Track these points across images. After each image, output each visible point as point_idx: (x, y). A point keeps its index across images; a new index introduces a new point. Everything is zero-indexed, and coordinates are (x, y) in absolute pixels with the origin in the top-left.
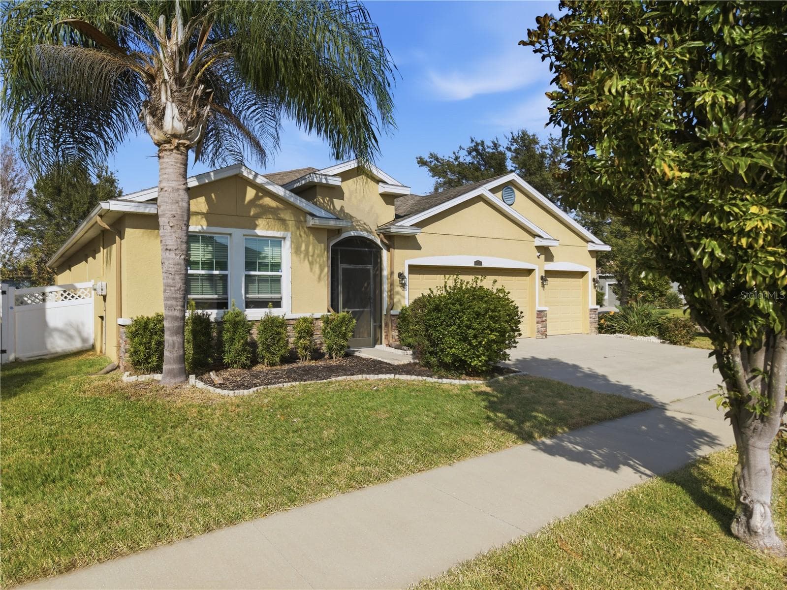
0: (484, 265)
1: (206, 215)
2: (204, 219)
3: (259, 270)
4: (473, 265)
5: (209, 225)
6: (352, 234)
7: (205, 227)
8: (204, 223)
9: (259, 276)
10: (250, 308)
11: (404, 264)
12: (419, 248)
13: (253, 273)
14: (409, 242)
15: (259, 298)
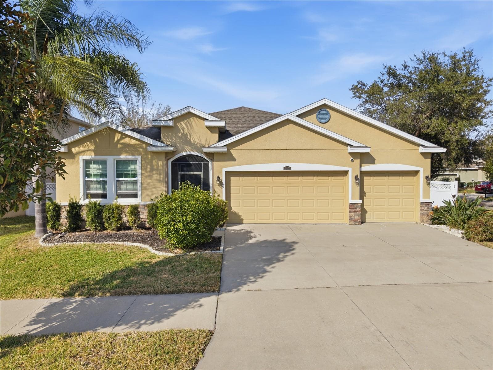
0: (292, 169)
1: (94, 150)
2: (93, 152)
3: (124, 178)
4: (282, 170)
5: (95, 155)
6: (184, 154)
7: (93, 156)
8: (93, 154)
9: (124, 181)
10: (119, 198)
11: (221, 171)
12: (234, 160)
13: (120, 179)
14: (227, 156)
15: (127, 193)
